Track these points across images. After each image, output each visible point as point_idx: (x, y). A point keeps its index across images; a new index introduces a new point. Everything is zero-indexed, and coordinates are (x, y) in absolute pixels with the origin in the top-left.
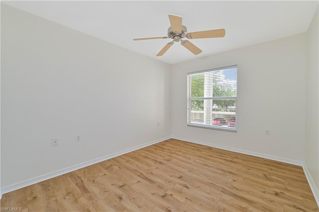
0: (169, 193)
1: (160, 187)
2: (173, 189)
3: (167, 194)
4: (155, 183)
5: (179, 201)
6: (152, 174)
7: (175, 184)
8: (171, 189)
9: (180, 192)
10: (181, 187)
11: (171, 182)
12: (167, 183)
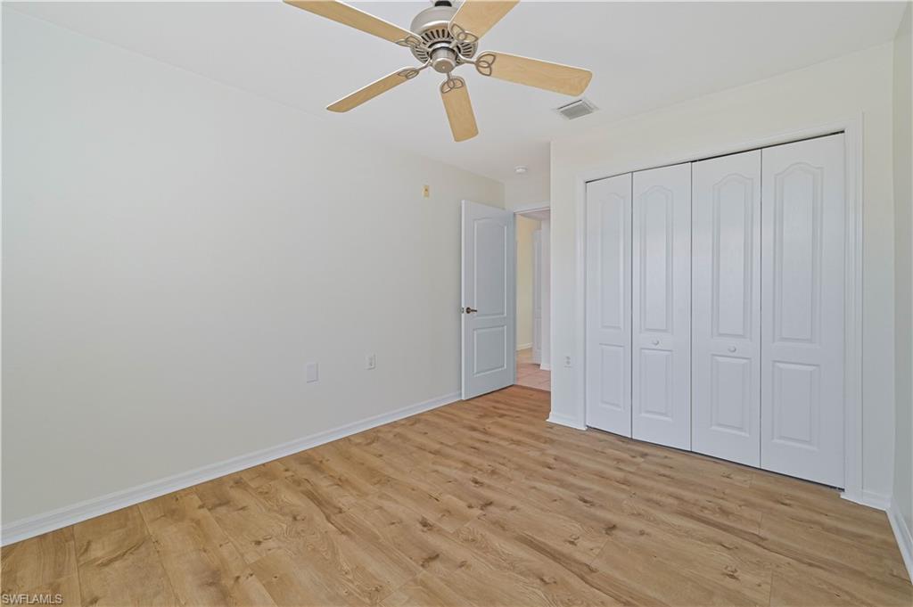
0: (477, 512)
1: (500, 526)
2: (466, 519)
3: (482, 509)
4: (516, 539)
5: (455, 495)
6: (542, 580)
7: (457, 533)
8: (468, 520)
9: (448, 512)
10: (441, 525)
11: (466, 540)
12: (479, 537)
